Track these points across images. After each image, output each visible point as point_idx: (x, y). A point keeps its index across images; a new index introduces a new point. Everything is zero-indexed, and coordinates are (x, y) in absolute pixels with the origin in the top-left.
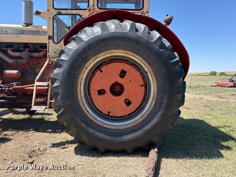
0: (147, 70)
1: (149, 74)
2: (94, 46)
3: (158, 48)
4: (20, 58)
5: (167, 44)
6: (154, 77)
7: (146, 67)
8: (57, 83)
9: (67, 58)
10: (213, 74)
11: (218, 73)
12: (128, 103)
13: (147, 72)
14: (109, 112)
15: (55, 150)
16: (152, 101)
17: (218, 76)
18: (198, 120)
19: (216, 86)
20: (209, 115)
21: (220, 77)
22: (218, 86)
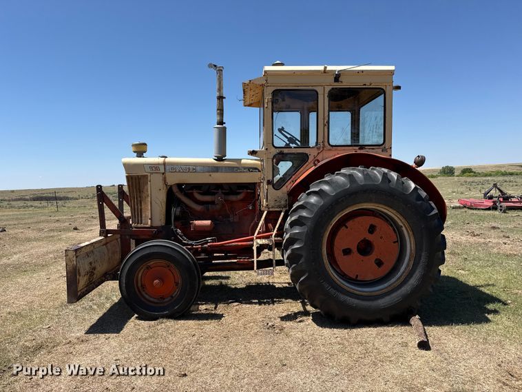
0: (401, 224)
1: (404, 229)
2: (342, 201)
3: (414, 201)
4: (213, 203)
5: (423, 194)
6: (411, 233)
7: (400, 220)
8: (299, 244)
9: (312, 214)
10: (448, 173)
11: (458, 169)
12: (379, 263)
13: (402, 227)
14: (357, 276)
15: (289, 324)
16: (410, 260)
17: (457, 176)
18: (448, 277)
19: (460, 208)
20: (463, 269)
21: (463, 179)
22: (465, 207)
